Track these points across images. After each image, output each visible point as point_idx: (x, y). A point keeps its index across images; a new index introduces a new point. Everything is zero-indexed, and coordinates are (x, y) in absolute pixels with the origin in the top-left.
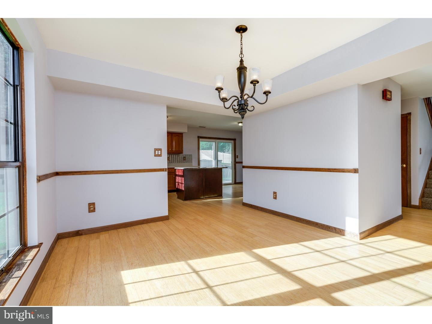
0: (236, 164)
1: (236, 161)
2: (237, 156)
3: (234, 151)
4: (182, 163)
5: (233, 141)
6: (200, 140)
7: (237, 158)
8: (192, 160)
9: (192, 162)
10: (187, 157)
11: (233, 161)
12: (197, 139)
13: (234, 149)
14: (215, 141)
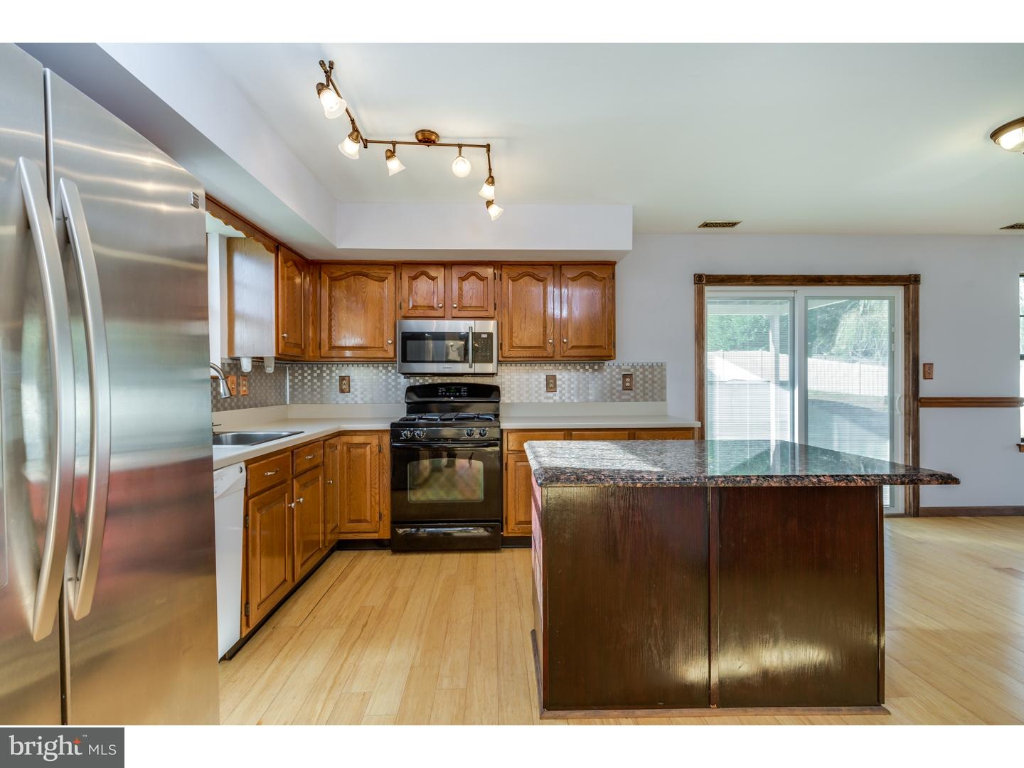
0: (921, 410)
1: (921, 395)
2: (929, 366)
3: (907, 340)
4: (618, 404)
5: (898, 292)
6: (709, 291)
7: (928, 376)
8: (664, 388)
9: (664, 400)
10: (638, 378)
11: (900, 394)
12: (690, 288)
13: (907, 333)
14: (792, 295)
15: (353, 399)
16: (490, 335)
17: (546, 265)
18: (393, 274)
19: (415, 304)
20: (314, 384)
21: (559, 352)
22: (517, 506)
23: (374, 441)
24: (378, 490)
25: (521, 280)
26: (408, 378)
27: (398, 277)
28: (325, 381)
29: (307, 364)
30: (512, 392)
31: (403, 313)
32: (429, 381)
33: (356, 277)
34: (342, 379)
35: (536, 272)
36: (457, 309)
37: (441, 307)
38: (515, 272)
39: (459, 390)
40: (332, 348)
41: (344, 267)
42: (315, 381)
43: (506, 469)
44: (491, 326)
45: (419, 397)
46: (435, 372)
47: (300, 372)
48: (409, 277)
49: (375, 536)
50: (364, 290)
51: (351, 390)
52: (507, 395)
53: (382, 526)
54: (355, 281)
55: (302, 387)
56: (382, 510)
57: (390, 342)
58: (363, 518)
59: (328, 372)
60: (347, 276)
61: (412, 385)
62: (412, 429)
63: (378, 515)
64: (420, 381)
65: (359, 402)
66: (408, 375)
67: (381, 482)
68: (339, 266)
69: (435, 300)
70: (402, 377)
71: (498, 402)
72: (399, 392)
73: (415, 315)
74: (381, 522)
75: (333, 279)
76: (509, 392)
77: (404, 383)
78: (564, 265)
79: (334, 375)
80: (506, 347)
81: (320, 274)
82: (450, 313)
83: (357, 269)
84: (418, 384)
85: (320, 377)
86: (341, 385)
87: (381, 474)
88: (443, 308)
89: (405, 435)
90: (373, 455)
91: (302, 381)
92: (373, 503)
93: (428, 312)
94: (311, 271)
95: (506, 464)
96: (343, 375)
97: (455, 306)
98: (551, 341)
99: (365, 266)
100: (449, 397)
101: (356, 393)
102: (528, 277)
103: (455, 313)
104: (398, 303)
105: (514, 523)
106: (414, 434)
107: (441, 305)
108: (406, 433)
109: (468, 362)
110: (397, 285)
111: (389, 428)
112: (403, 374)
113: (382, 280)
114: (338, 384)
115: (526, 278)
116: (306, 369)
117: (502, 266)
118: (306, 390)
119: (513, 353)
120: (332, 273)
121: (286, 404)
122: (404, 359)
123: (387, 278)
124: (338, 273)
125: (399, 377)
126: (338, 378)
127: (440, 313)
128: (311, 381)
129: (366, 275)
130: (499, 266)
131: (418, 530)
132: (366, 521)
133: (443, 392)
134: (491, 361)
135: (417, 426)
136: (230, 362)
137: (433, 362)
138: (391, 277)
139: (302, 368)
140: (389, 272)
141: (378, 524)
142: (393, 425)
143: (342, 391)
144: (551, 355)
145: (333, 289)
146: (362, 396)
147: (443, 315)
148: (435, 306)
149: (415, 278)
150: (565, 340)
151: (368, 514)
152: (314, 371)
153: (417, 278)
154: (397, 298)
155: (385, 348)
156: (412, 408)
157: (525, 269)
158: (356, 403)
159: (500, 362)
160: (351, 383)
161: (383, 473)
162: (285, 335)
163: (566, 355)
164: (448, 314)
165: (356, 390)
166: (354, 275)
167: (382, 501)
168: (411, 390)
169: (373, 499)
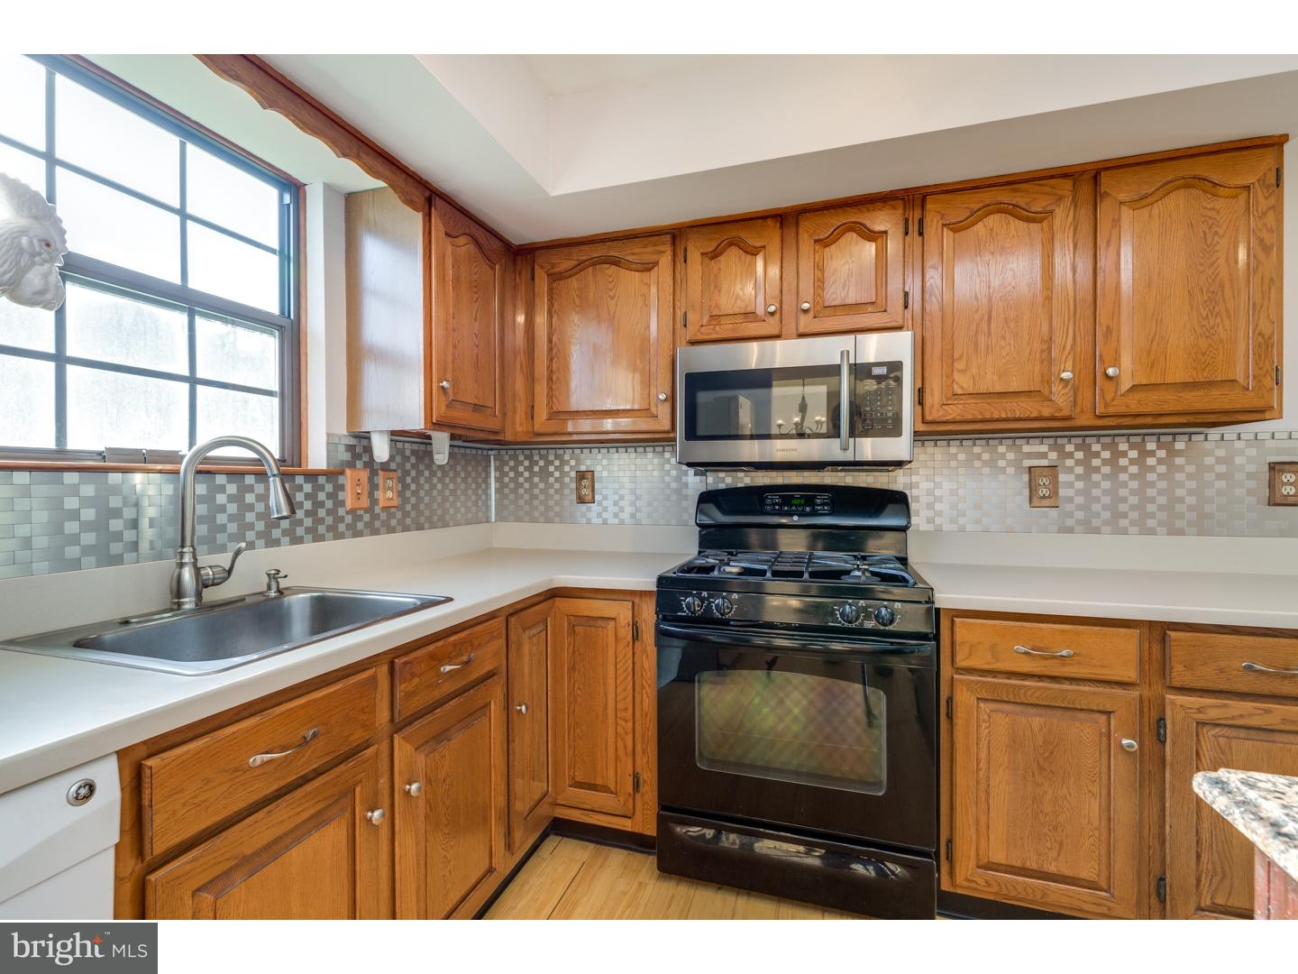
15: (599, 515)
16: (895, 367)
17: (1052, 177)
18: (669, 253)
19: (715, 312)
20: (533, 486)
21: (1088, 405)
22: (983, 820)
23: (622, 611)
24: (630, 724)
25: (979, 226)
26: (703, 474)
27: (680, 258)
28: (551, 480)
29: (523, 449)
30: (938, 506)
31: (691, 332)
32: (745, 479)
33: (598, 267)
34: (581, 476)
35: (1021, 200)
36: (811, 314)
37: (772, 314)
38: (959, 209)
39: (810, 501)
40: (554, 415)
41: (574, 250)
42: (536, 480)
43: (950, 717)
44: (896, 347)
45: (725, 513)
46: (757, 459)
47: (512, 463)
48: (702, 254)
49: (625, 825)
50: (612, 294)
51: (597, 497)
52: (924, 513)
53: (639, 805)
54: (594, 276)
55: (515, 491)
56: (639, 770)
57: (662, 397)
58: (599, 781)
59: (557, 463)
60: (580, 267)
61: (710, 488)
62: (705, 594)
63: (631, 779)
64: (725, 480)
65: (612, 521)
66: (703, 467)
67: (637, 707)
68: (566, 250)
69: (760, 299)
70: (691, 471)
71: (904, 529)
72: (685, 504)
73: (714, 336)
74: (638, 796)
75: (555, 278)
76: (930, 506)
77: (696, 483)
78: (1107, 169)
79: (567, 468)
80: (934, 397)
81: (533, 269)
82: (794, 326)
83: (598, 251)
84: (722, 486)
85: (545, 473)
86: (578, 489)
87: (637, 689)
88: (777, 316)
89: (688, 606)
90: (621, 646)
91: (514, 480)
92: (621, 752)
93: (745, 328)
94: (518, 269)
95: (950, 700)
96: (583, 468)
97: (806, 306)
98: (1066, 375)
99: (615, 243)
100: (790, 514)
101: (605, 503)
102: (997, 216)
103: (806, 323)
104: (679, 314)
105: (972, 863)
106: (709, 605)
107: (772, 309)
108: (690, 603)
109: (838, 436)
110: (678, 277)
111: (655, 589)
112: (690, 465)
113: (648, 267)
114: (573, 485)
115: (994, 221)
116: (521, 458)
117: (924, 197)
118: (522, 497)
119: (953, 412)
120: (553, 266)
121: (488, 521)
122: (691, 434)
123: (657, 263)
124: (565, 265)
125: (686, 473)
126: (573, 474)
127: (770, 326)
128: (528, 480)
129: (616, 262)
130: (918, 202)
131: (719, 833)
132: (605, 789)
133: (774, 504)
134: (896, 431)
135: (718, 586)
136: (352, 441)
137: (752, 437)
138: (665, 260)
139: (515, 458)
140: (662, 248)
141: (631, 801)
142: (662, 580)
143: (581, 500)
144: (1066, 413)
145: (555, 296)
146: (616, 509)
147: (776, 332)
148: (760, 311)
149: (714, 255)
150: (1111, 371)
151: (611, 772)
152: (533, 463)
153: (720, 254)
154: (678, 304)
155: (653, 410)
156: (711, 537)
157: (987, 196)
158: (605, 522)
159: (918, 436)
160: (597, 485)
161: (643, 688)
162: (445, 384)
163: (1112, 410)
164: (790, 327)
165: (605, 498)
166: (594, 265)
167: (639, 749)
168: (706, 498)
169: (620, 743)
